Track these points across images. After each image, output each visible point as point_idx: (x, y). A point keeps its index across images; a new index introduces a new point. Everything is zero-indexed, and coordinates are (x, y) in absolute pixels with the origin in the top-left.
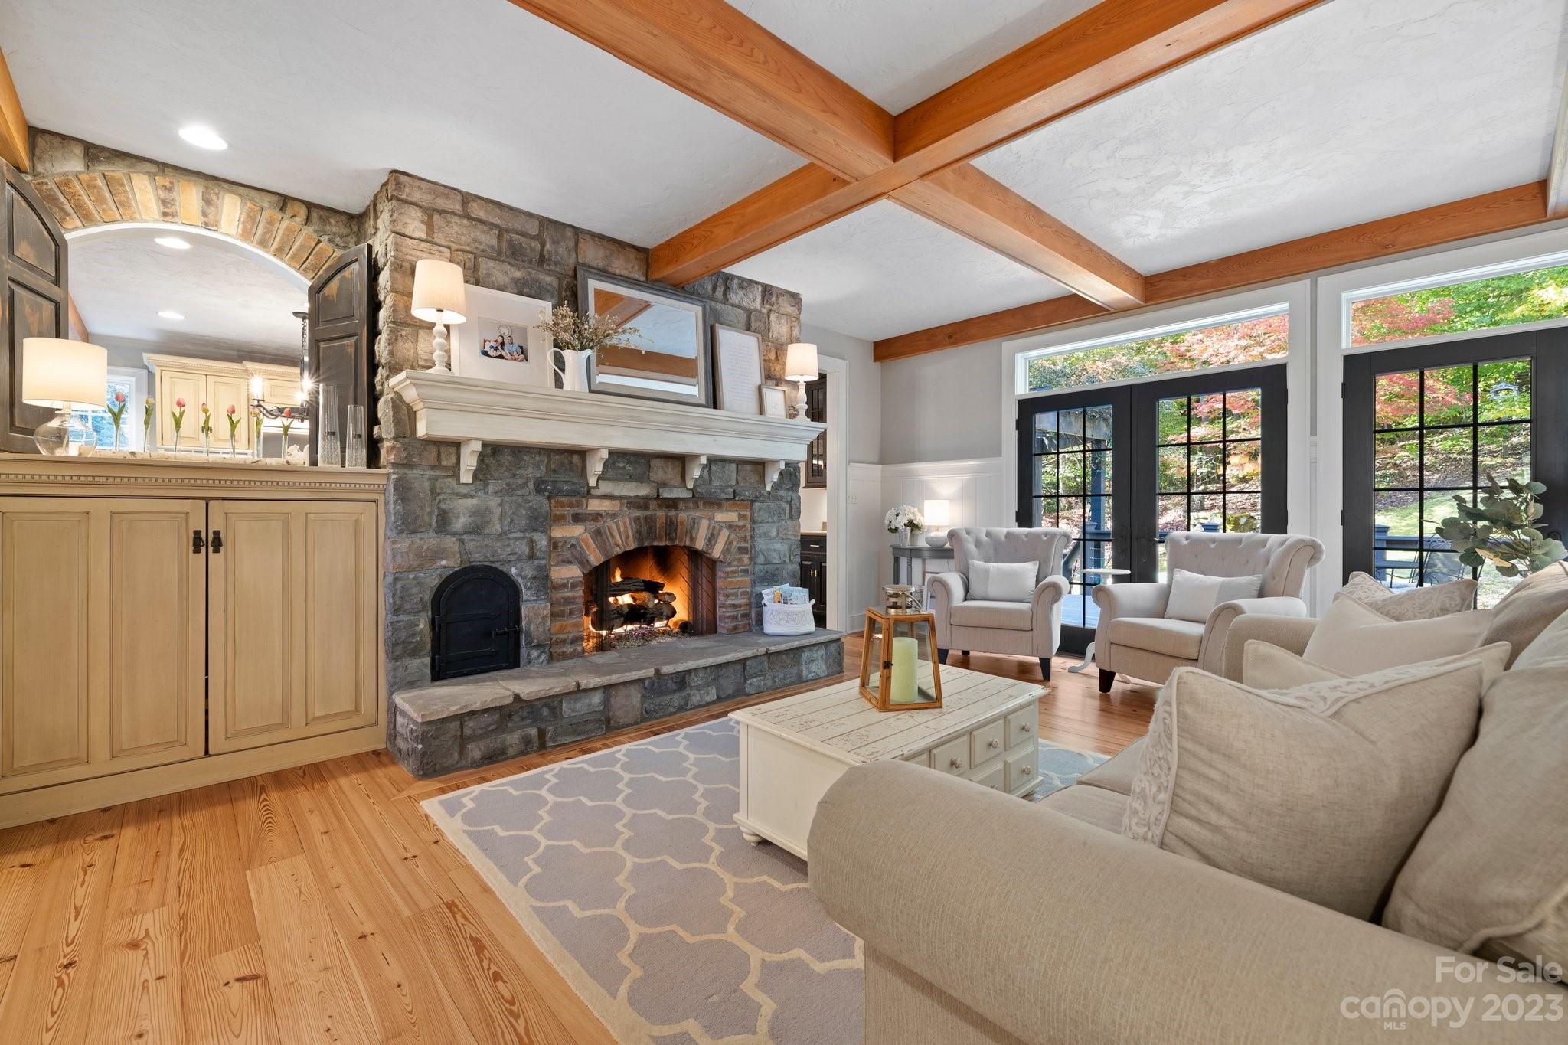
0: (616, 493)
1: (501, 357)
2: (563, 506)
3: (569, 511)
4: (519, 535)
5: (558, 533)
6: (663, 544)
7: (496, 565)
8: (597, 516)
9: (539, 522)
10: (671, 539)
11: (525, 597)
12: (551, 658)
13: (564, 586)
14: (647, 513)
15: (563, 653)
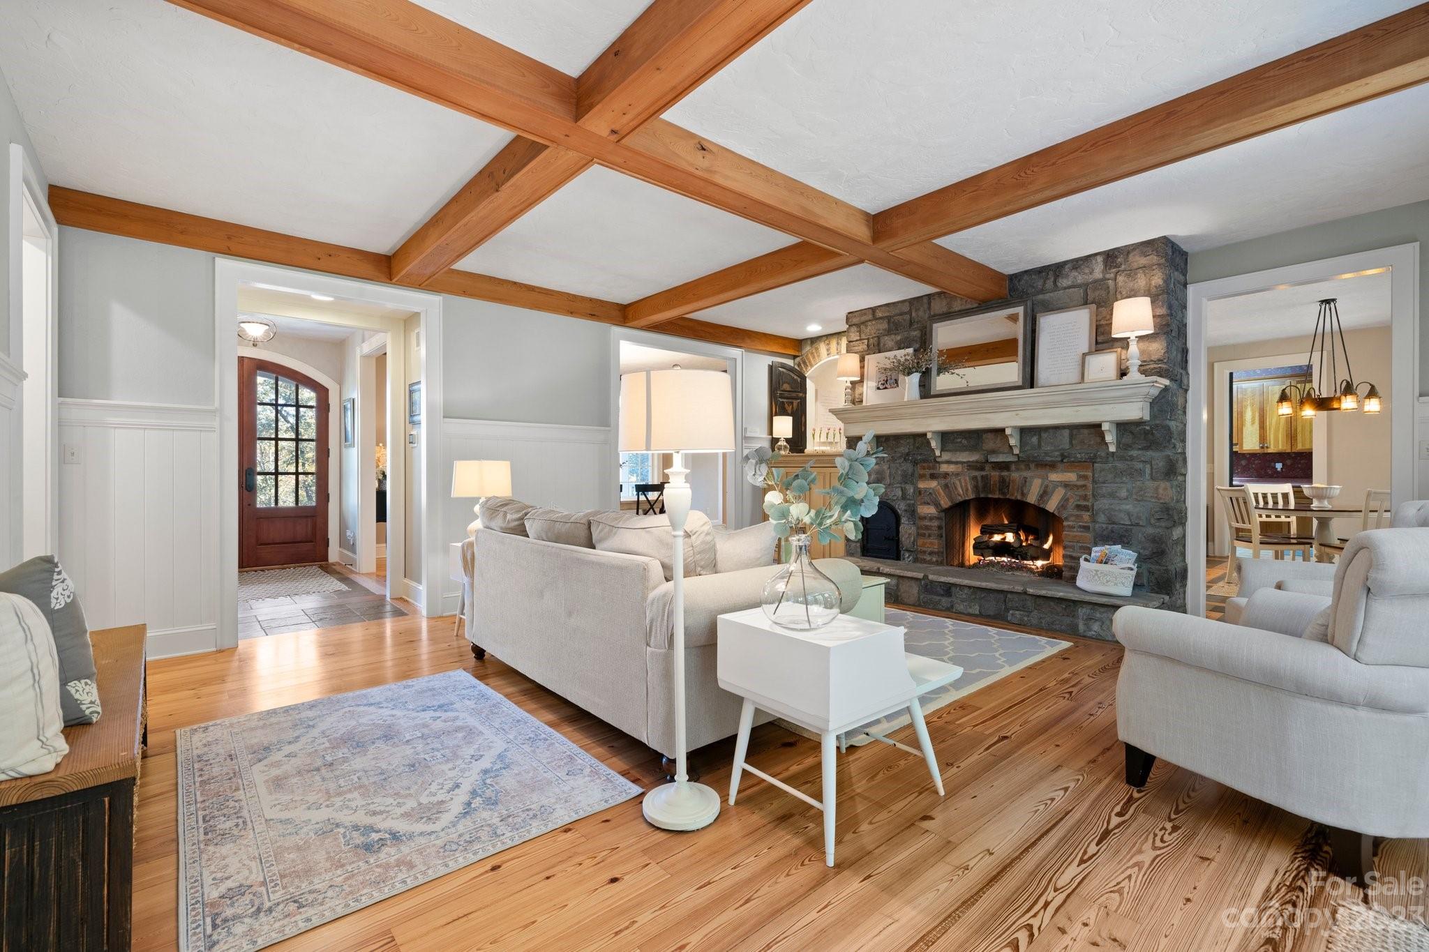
0: (954, 460)
1: (886, 388)
2: (924, 469)
3: (928, 472)
4: (898, 485)
5: (922, 485)
6: (997, 497)
7: (888, 501)
8: (946, 475)
9: (908, 478)
10: (1003, 494)
11: (902, 521)
12: (916, 560)
13: (925, 518)
14: (983, 473)
15: (925, 559)
